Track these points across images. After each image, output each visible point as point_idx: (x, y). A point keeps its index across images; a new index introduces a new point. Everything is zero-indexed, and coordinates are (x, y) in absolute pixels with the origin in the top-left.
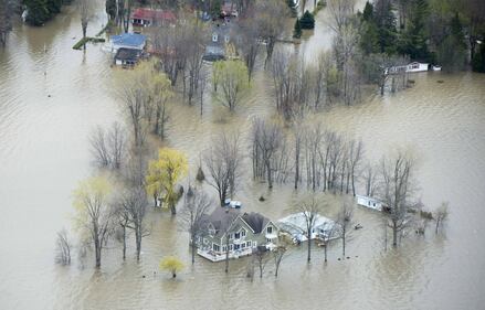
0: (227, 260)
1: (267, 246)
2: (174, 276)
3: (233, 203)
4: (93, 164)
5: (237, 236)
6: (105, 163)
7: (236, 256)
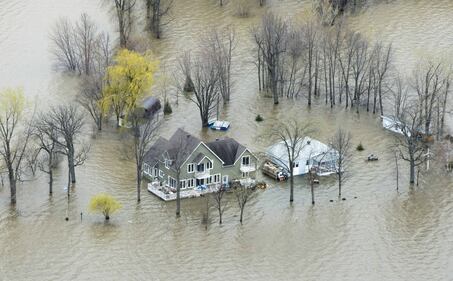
0: (178, 200)
1: (242, 181)
2: (107, 218)
3: (218, 124)
4: (55, 68)
5: (200, 168)
6: (72, 67)
7: (198, 195)
